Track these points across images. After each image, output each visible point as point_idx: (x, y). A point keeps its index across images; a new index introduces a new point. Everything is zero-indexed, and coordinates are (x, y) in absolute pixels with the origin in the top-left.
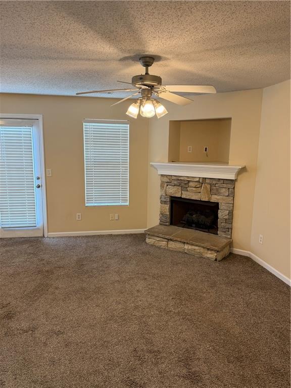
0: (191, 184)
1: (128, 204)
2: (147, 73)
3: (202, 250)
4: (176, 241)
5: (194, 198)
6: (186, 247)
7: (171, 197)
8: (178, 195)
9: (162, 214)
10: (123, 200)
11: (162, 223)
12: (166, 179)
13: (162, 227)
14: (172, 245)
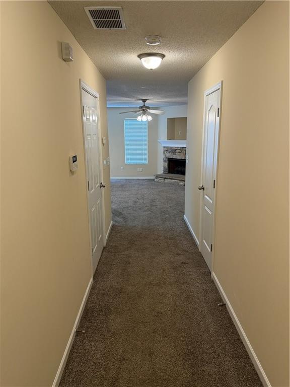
0: (177, 151)
1: (147, 163)
2: (144, 105)
3: (178, 181)
4: (167, 178)
5: (178, 158)
6: (172, 181)
7: (168, 158)
8: (171, 157)
9: (164, 168)
10: (145, 161)
11: (164, 172)
12: (166, 149)
13: (164, 174)
14: (166, 181)
